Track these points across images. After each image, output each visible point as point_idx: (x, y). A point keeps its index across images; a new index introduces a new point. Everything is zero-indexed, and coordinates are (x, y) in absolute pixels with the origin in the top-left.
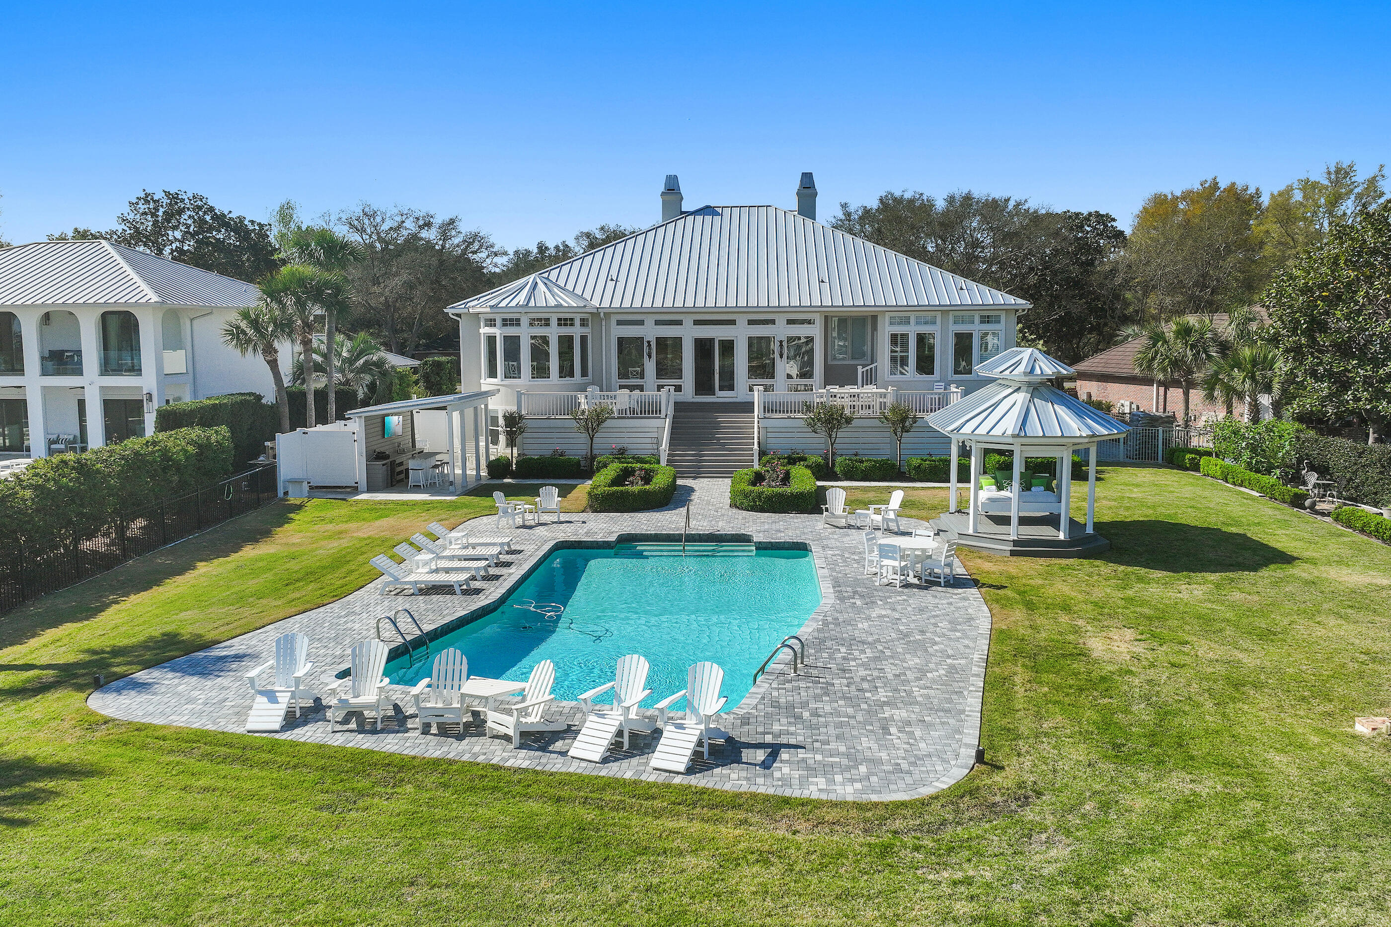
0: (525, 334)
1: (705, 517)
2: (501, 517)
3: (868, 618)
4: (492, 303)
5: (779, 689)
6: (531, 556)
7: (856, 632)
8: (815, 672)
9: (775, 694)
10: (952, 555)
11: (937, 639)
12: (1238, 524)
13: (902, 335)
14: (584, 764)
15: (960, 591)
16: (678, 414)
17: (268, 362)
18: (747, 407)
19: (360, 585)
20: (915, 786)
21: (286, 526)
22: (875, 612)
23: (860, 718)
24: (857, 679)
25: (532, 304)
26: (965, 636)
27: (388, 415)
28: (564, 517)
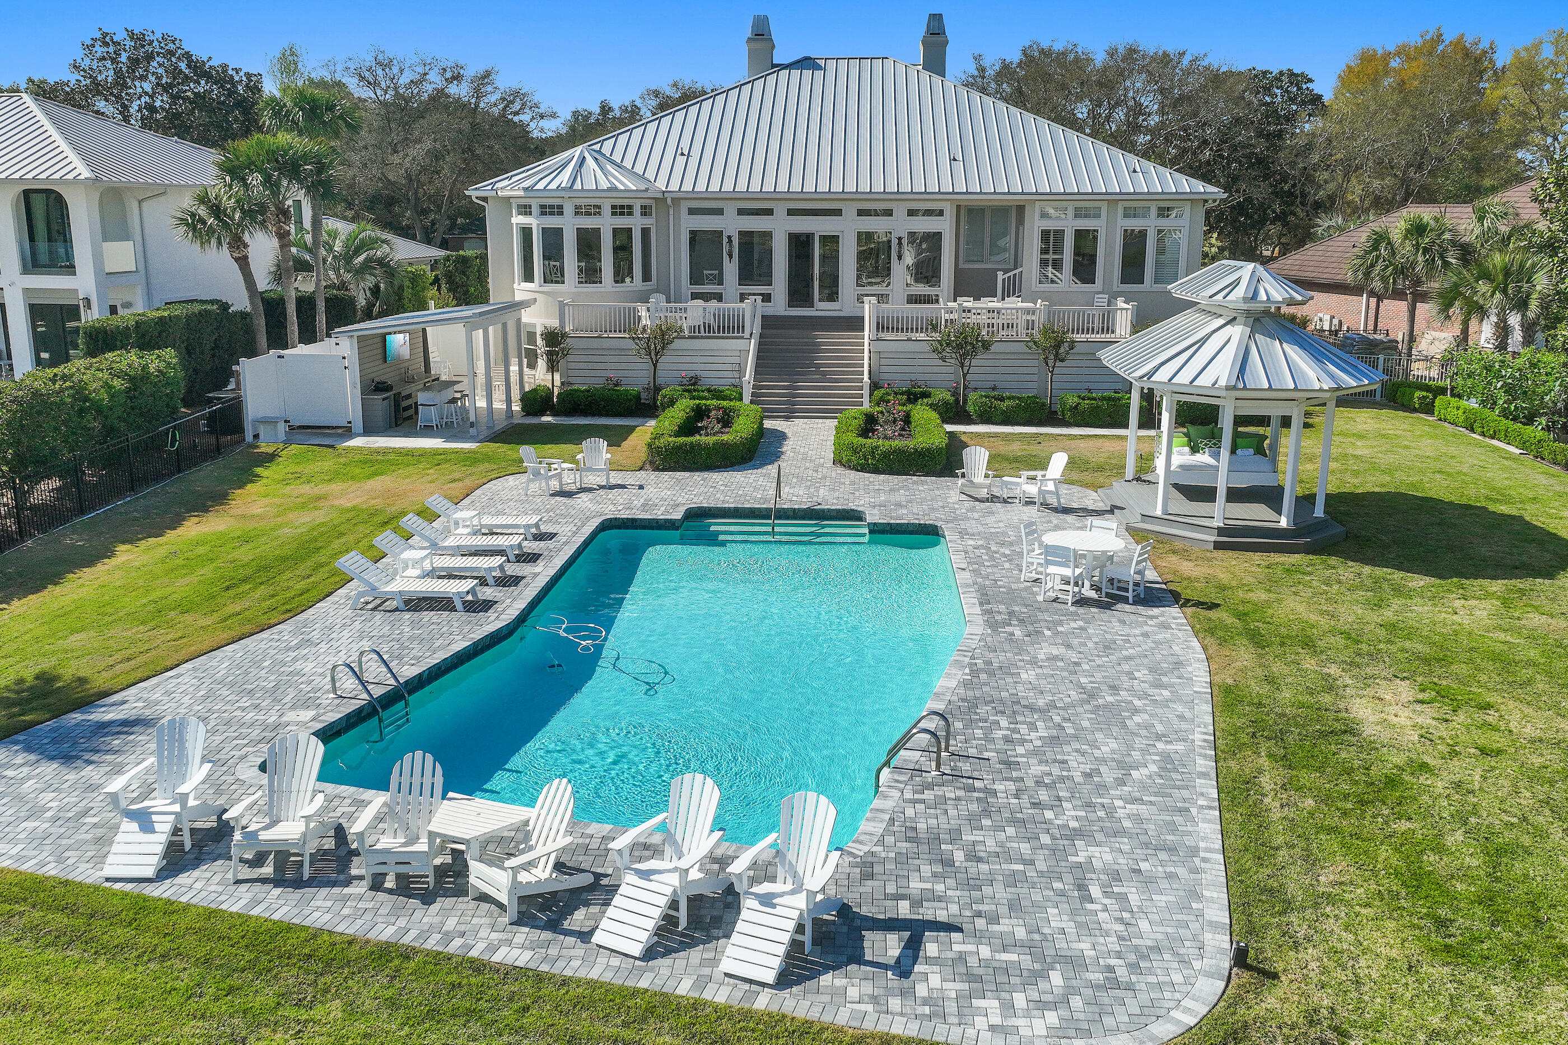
0: (569, 225)
1: (801, 479)
2: (530, 481)
3: (1034, 662)
4: (526, 184)
5: (914, 802)
6: (566, 543)
7: (1020, 687)
8: (965, 767)
9: (910, 812)
10: (1144, 560)
11: (1137, 703)
12: (1508, 500)
13: (1056, 231)
14: (615, 961)
15: (1156, 611)
16: (768, 332)
17: (236, 260)
18: (855, 323)
19: (326, 591)
20: (1143, 1020)
21: (249, 486)
22: (1045, 650)
23: (1041, 866)
24: (1030, 783)
25: (578, 186)
26: (1176, 698)
27: (390, 333)
28: (615, 478)
